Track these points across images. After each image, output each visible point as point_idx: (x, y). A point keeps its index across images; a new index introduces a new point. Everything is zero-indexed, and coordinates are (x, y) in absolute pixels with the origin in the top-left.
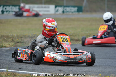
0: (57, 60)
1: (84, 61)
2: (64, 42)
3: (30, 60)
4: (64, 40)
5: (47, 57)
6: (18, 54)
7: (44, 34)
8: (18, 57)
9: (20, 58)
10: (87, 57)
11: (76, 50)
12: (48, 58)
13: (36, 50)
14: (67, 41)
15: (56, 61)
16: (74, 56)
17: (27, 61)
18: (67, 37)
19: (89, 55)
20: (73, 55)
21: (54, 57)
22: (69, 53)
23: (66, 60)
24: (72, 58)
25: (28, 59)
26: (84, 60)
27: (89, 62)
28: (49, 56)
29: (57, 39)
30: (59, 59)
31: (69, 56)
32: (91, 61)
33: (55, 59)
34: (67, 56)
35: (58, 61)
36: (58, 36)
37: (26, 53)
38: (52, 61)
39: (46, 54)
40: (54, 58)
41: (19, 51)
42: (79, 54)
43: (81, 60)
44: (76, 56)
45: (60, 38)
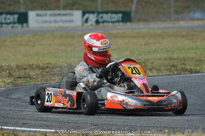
0: (130, 106)
1: (174, 106)
2: (135, 74)
3: (75, 107)
4: (134, 72)
5: (111, 101)
6: (47, 97)
7: (89, 61)
8: (46, 103)
9: (51, 103)
10: (177, 101)
11: (156, 88)
12: (113, 102)
14: (139, 74)
15: (128, 107)
16: (156, 99)
17: (69, 109)
18: (138, 66)
19: (179, 95)
21: (123, 100)
22: (148, 94)
23: (145, 105)
24: (155, 102)
26: (174, 105)
28: (115, 98)
29: (122, 69)
30: (133, 104)
31: (149, 98)
32: (182, 107)
33: (127, 104)
34: (145, 98)
36: (123, 65)
39: (109, 96)
40: (124, 102)
41: (47, 92)
42: (164, 96)
43: (169, 106)
44: (160, 98)
45: (126, 68)
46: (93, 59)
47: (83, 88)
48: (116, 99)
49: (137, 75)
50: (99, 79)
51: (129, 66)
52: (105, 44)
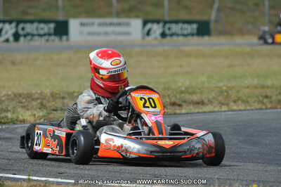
0: (130, 153)
1: (198, 154)
2: (148, 107)
3: (64, 153)
4: (148, 104)
5: (105, 146)
6: (36, 138)
8: (35, 146)
9: (40, 147)
10: (203, 145)
11: (176, 127)
12: (108, 148)
13: (78, 128)
14: (155, 107)
15: (128, 154)
16: (171, 143)
17: (57, 155)
18: (155, 96)
19: (210, 139)
20: (170, 139)
21: (122, 146)
22: (160, 136)
23: (151, 152)
24: (167, 147)
25: (61, 151)
26: (196, 152)
27: (208, 156)
28: (111, 143)
29: (131, 101)
30: (135, 150)
31: (160, 142)
32: (213, 155)
33: (126, 151)
34: (154, 142)
35: (133, 156)
36: (133, 94)
37: (55, 137)
38: (117, 155)
39: (103, 138)
40: (123, 148)
41: (36, 131)
42: (184, 138)
43: (188, 153)
44: (177, 142)
45: (137, 99)
46: (102, 85)
47: (83, 127)
48: (113, 144)
49: (151, 109)
50: (106, 114)
51: (142, 96)
52: (117, 64)
